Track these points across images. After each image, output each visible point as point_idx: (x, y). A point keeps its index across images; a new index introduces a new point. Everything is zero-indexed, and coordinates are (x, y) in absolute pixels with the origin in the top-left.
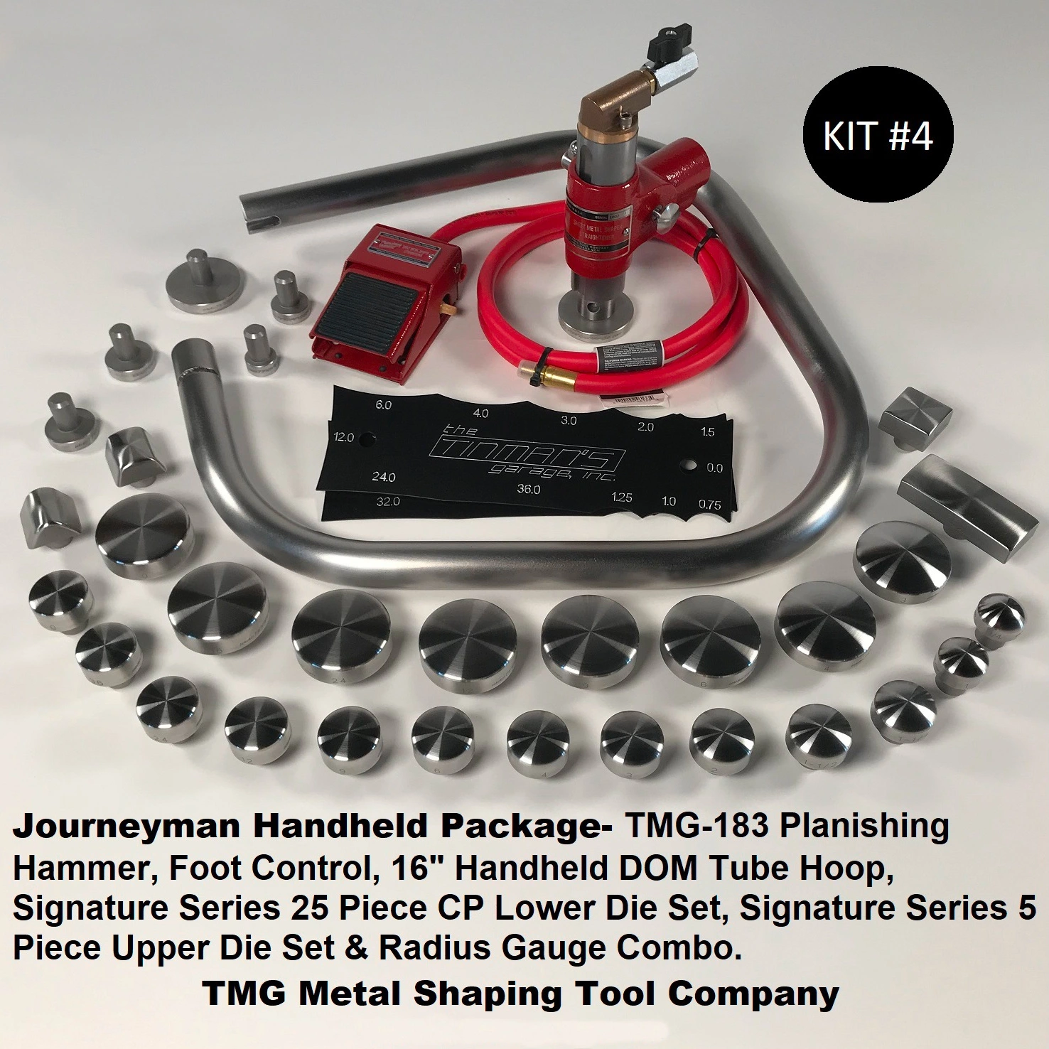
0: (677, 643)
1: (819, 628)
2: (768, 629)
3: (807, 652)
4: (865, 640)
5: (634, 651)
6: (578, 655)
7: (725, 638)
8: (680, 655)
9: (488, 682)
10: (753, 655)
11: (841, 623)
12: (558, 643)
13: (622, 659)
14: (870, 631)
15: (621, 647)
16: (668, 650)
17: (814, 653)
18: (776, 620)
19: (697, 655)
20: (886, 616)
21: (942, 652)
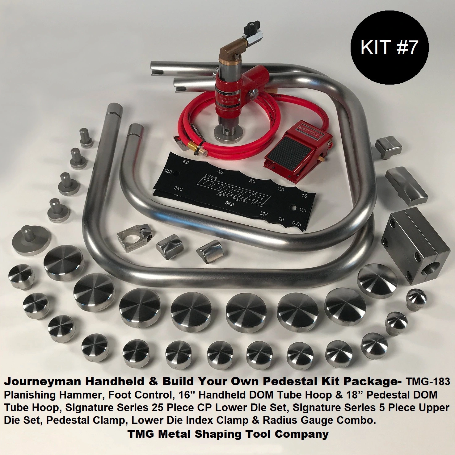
0: (284, 313)
1: (342, 308)
2: (321, 307)
3: (337, 318)
4: (362, 313)
5: (265, 317)
6: (241, 319)
7: (304, 311)
8: (285, 318)
9: (199, 328)
10: (315, 318)
11: (351, 305)
12: (233, 313)
13: (259, 320)
14: (364, 309)
15: (259, 315)
16: (280, 315)
17: (340, 318)
18: (325, 304)
19: (292, 318)
20: (371, 303)
21: (389, 318)
